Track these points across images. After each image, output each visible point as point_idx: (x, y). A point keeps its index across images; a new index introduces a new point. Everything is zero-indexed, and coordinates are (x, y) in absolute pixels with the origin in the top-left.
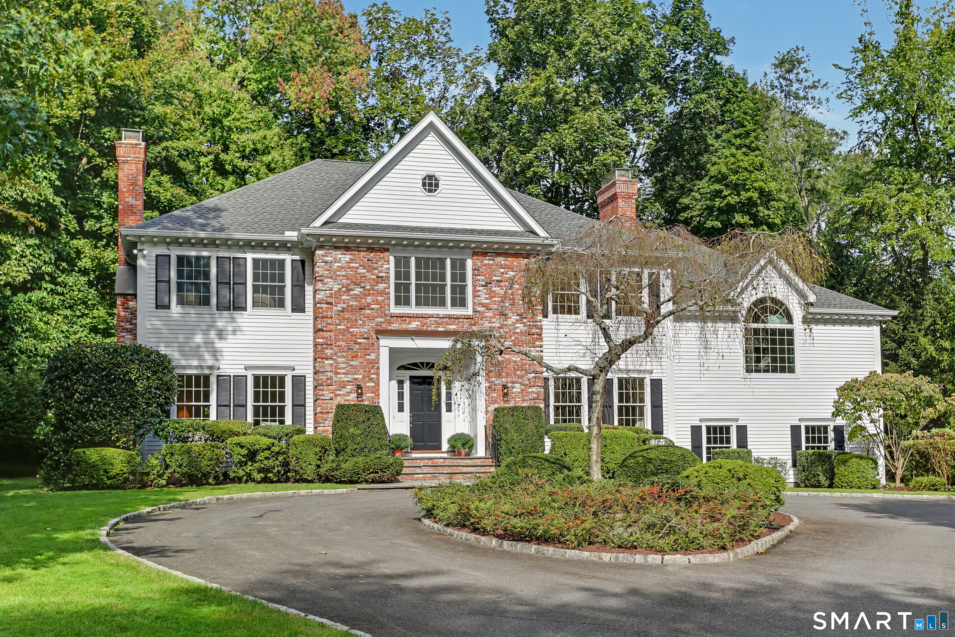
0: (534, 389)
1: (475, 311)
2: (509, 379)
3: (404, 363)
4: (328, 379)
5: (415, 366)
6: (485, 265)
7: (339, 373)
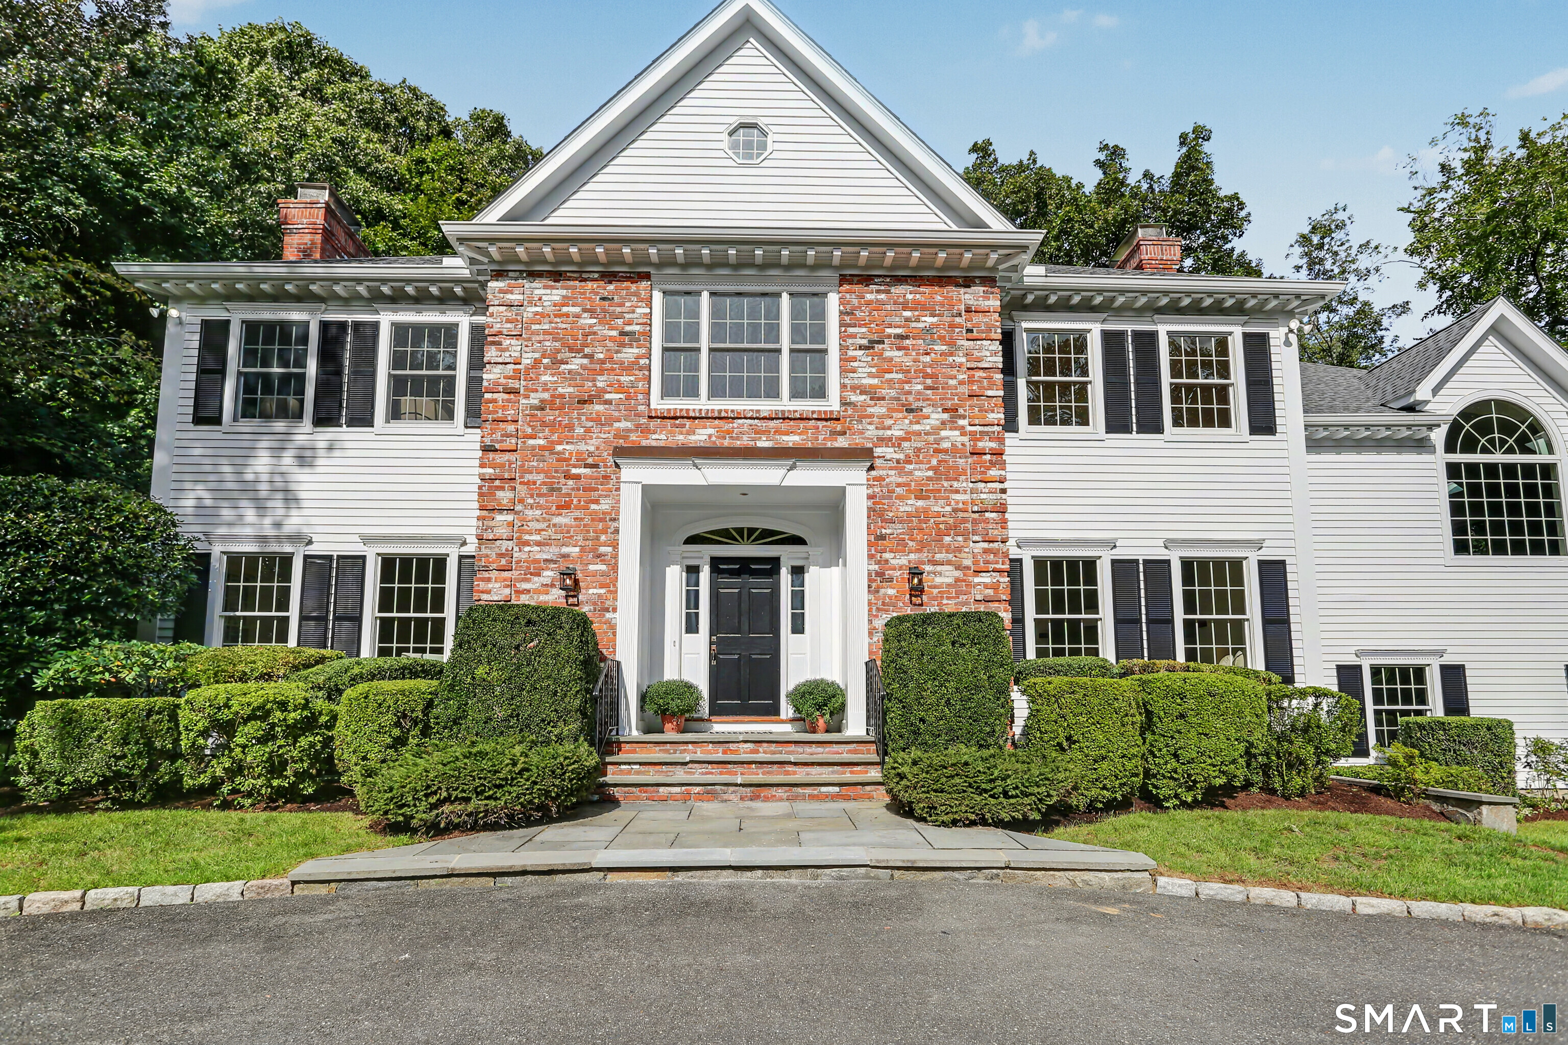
0: (985, 579)
1: (844, 403)
2: (924, 556)
3: (699, 529)
4: (501, 555)
5: (726, 536)
6: (869, 303)
7: (527, 543)
